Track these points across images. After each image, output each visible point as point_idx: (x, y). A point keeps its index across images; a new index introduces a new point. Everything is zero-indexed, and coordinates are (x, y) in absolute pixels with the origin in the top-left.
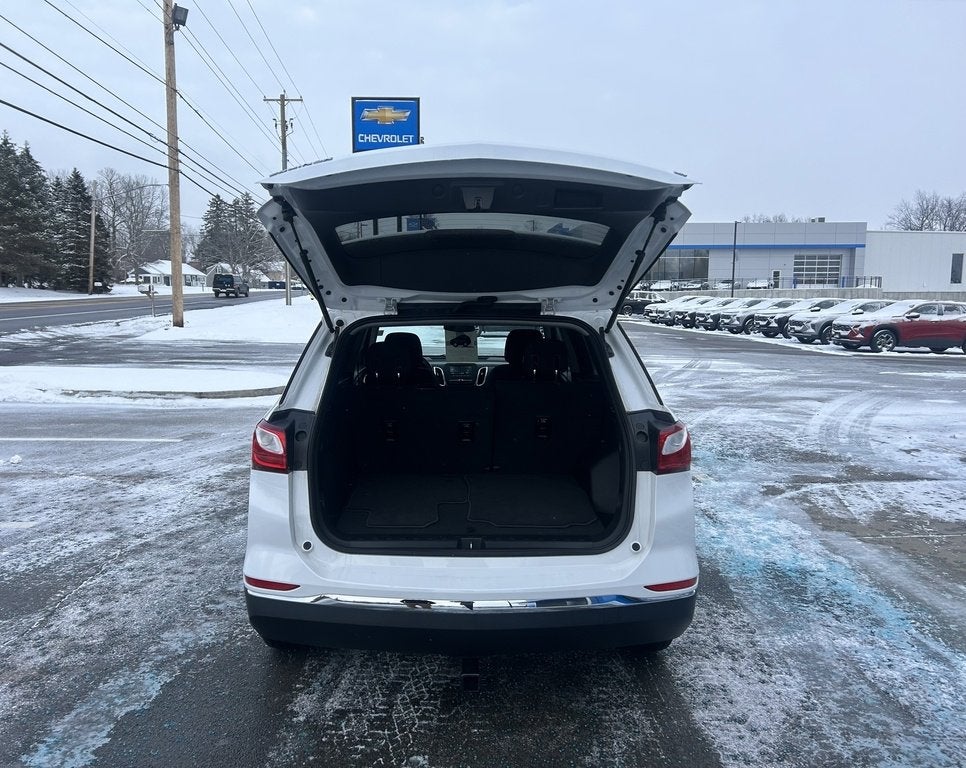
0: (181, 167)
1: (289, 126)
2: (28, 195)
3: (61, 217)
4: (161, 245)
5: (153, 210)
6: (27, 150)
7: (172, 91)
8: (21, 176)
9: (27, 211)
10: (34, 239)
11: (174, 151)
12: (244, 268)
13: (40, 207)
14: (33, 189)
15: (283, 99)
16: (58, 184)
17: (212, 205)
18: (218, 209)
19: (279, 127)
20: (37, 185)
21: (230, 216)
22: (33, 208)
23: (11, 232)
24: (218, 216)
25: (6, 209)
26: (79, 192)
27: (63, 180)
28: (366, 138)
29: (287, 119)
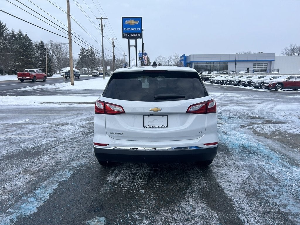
0: (72, 38)
1: (104, 26)
2: (28, 48)
3: (37, 55)
4: (67, 62)
5: (64, 52)
6: (26, 35)
7: (69, 16)
8: (26, 42)
9: (27, 53)
10: (30, 61)
11: (70, 34)
12: (91, 69)
13: (31, 51)
14: (29, 46)
15: (102, 18)
16: (36, 45)
17: (81, 51)
18: (83, 52)
19: (101, 27)
20: (30, 45)
21: (87, 54)
22: (29, 52)
23: (23, 59)
24: (83, 54)
25: (21, 52)
26: (42, 47)
27: (38, 44)
28: (126, 29)
29: (103, 24)
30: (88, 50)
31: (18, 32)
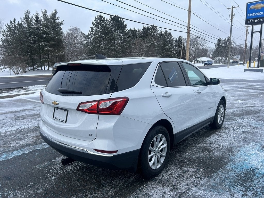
1: (234, 15)
2: (168, 43)
3: (175, 48)
4: (204, 53)
5: (202, 44)
6: (170, 33)
7: (190, 12)
8: (167, 39)
9: (167, 47)
10: (168, 53)
11: (189, 27)
12: (225, 58)
13: (171, 46)
14: (169, 42)
15: (233, 7)
16: (176, 40)
17: (218, 41)
18: (220, 42)
19: (231, 16)
20: (171, 41)
22: (169, 46)
23: (164, 52)
24: (220, 44)
25: (163, 47)
26: (180, 41)
27: (177, 39)
28: (251, 15)
29: (233, 13)
30: (225, 39)
31: (165, 31)
